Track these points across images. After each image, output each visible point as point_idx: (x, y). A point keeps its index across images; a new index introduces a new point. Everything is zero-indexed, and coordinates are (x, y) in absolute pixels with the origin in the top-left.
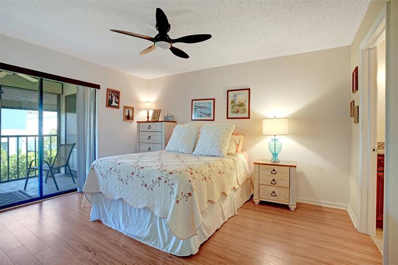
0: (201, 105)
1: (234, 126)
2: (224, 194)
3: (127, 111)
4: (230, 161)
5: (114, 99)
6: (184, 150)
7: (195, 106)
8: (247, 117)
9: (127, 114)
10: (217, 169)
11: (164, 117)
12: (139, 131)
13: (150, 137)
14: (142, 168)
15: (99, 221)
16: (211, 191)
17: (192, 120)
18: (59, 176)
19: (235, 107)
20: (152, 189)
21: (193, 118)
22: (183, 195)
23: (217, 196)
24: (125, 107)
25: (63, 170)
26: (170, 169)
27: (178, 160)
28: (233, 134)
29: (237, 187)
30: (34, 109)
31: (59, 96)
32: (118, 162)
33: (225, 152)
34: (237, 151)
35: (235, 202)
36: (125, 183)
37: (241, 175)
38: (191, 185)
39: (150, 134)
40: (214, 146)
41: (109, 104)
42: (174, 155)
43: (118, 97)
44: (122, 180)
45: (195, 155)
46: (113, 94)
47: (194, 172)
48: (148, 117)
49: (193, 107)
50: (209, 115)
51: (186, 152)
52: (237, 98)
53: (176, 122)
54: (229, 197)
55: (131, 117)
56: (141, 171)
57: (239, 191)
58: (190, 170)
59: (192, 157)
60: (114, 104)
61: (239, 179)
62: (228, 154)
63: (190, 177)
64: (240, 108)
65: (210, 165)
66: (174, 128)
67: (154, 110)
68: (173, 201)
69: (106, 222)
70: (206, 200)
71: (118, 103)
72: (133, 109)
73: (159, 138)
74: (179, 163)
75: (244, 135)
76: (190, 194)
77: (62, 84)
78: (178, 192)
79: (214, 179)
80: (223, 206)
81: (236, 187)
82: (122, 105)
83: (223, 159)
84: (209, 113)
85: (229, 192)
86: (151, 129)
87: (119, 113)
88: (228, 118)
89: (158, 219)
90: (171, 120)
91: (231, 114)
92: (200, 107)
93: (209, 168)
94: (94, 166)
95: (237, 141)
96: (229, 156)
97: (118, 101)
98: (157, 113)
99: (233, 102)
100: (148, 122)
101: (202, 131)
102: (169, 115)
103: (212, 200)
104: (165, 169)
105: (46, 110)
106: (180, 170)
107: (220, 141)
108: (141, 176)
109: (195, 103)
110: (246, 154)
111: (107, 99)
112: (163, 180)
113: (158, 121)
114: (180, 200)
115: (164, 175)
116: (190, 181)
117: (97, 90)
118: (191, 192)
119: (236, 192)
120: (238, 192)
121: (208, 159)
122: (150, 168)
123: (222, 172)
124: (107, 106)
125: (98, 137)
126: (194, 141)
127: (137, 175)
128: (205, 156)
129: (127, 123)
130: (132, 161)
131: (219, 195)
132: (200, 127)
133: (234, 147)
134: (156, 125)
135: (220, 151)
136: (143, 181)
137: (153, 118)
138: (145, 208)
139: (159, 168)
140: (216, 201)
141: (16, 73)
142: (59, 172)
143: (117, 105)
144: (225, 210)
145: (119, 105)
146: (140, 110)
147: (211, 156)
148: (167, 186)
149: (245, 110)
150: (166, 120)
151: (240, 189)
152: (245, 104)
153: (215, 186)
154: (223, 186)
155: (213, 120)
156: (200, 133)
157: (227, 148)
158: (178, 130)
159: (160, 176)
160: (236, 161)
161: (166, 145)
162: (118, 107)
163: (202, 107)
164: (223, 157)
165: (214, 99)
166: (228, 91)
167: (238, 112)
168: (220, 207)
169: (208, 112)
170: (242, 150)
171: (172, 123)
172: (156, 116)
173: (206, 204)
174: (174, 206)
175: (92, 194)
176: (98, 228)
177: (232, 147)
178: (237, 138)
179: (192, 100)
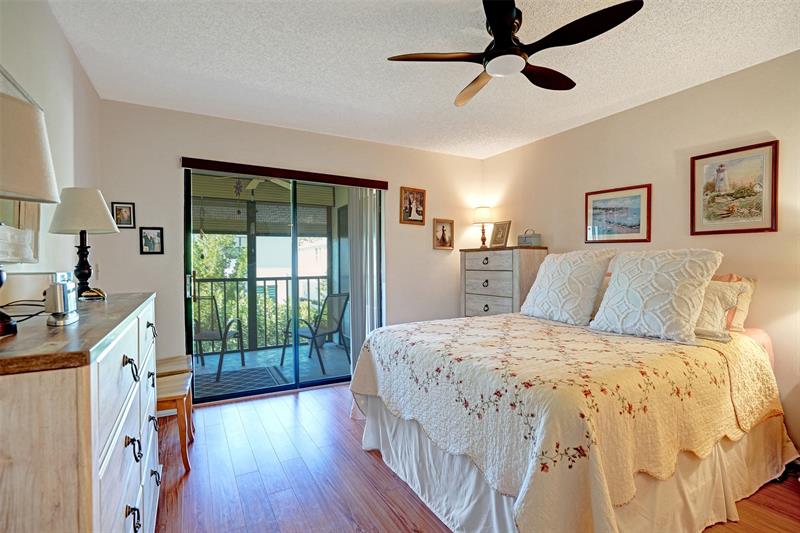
0: (610, 205)
1: (719, 256)
2: (691, 454)
3: (440, 228)
4: (707, 355)
5: (413, 206)
6: (565, 316)
7: (595, 208)
8: (769, 226)
9: (439, 235)
10: (666, 381)
11: (519, 238)
12: (465, 269)
13: (487, 281)
14: (460, 360)
15: (376, 453)
16: (647, 445)
17: (587, 242)
18: (331, 348)
19: (718, 200)
20: (479, 415)
21: (590, 238)
22: (561, 450)
23: (668, 460)
24: (437, 222)
25: (336, 337)
26: (527, 372)
27: (548, 344)
28: (715, 278)
29: (735, 434)
30: (286, 235)
31: (329, 209)
32: (413, 339)
33: (690, 328)
34: (728, 327)
35: (729, 480)
36: (423, 389)
37: (747, 401)
38: (584, 426)
39: (487, 276)
40: (653, 311)
41: (405, 217)
42: (539, 327)
43: (422, 203)
44: (417, 380)
45: (597, 332)
46: (411, 196)
47: (596, 391)
48: (484, 240)
49: (590, 211)
50: (636, 227)
51: (571, 321)
52: (725, 175)
53: (546, 248)
54: (705, 467)
55: (447, 239)
56: (457, 367)
57: (743, 447)
58: (582, 381)
59: (589, 337)
60: (414, 216)
61: (741, 415)
62: (699, 335)
63: (583, 404)
64: (737, 203)
65: (645, 369)
66: (541, 260)
67: (495, 224)
68: (532, 464)
69: (388, 459)
70: (631, 468)
71: (422, 213)
72: (451, 223)
73: (507, 284)
74: (553, 355)
75: (752, 279)
76: (581, 452)
77: (334, 188)
78: (546, 442)
79: (657, 410)
80: (688, 490)
81: (732, 437)
82: (429, 216)
83: (684, 348)
84: (635, 223)
85: (707, 449)
86: (491, 266)
87: (424, 234)
88: (693, 233)
89: (493, 493)
90: (534, 245)
91: (705, 221)
92: (607, 210)
93: (641, 379)
94: (369, 341)
95: (731, 296)
96: (705, 342)
97: (421, 209)
98: (502, 229)
99: (710, 187)
100: (484, 249)
101: (615, 269)
102: (530, 233)
103: (653, 471)
104: (514, 369)
105: (302, 235)
106: (554, 377)
107: (672, 298)
108: (456, 378)
109: (594, 202)
110: (762, 336)
111: (401, 207)
112: (507, 398)
113: (504, 248)
114: (550, 464)
115: (510, 388)
116: (582, 416)
117: (383, 191)
118: (585, 448)
119: (733, 451)
120: (739, 453)
121: (634, 346)
122: (476, 363)
123: (682, 391)
124: (401, 222)
125: (386, 282)
126: (593, 296)
127: (448, 377)
128: (624, 334)
129: (440, 253)
130: (439, 338)
131: (673, 458)
132: (610, 259)
133: (721, 313)
134: (500, 255)
135: (676, 326)
136: (460, 392)
137: (494, 240)
138: (464, 456)
139: (499, 364)
140: (664, 475)
141: (269, 178)
142: (331, 340)
143: (420, 218)
144: (695, 502)
145: (424, 218)
146: (465, 224)
147: (644, 336)
148: (516, 418)
149: (759, 207)
150: (524, 245)
151: (745, 440)
152: (757, 189)
153: (662, 431)
154: (686, 431)
155: (648, 240)
156: (610, 275)
157: (695, 318)
158: (550, 269)
159: (499, 389)
160: (730, 357)
161: (522, 300)
162: (422, 222)
163: (613, 209)
164: (683, 342)
165: (649, 187)
166: (693, 160)
167: (730, 213)
168: (677, 491)
169: (630, 221)
170: (749, 324)
171: (536, 251)
172: (499, 236)
173: (633, 484)
174: (534, 477)
175: (367, 396)
176: (374, 468)
177: (712, 314)
178: (730, 290)
179: (587, 195)
